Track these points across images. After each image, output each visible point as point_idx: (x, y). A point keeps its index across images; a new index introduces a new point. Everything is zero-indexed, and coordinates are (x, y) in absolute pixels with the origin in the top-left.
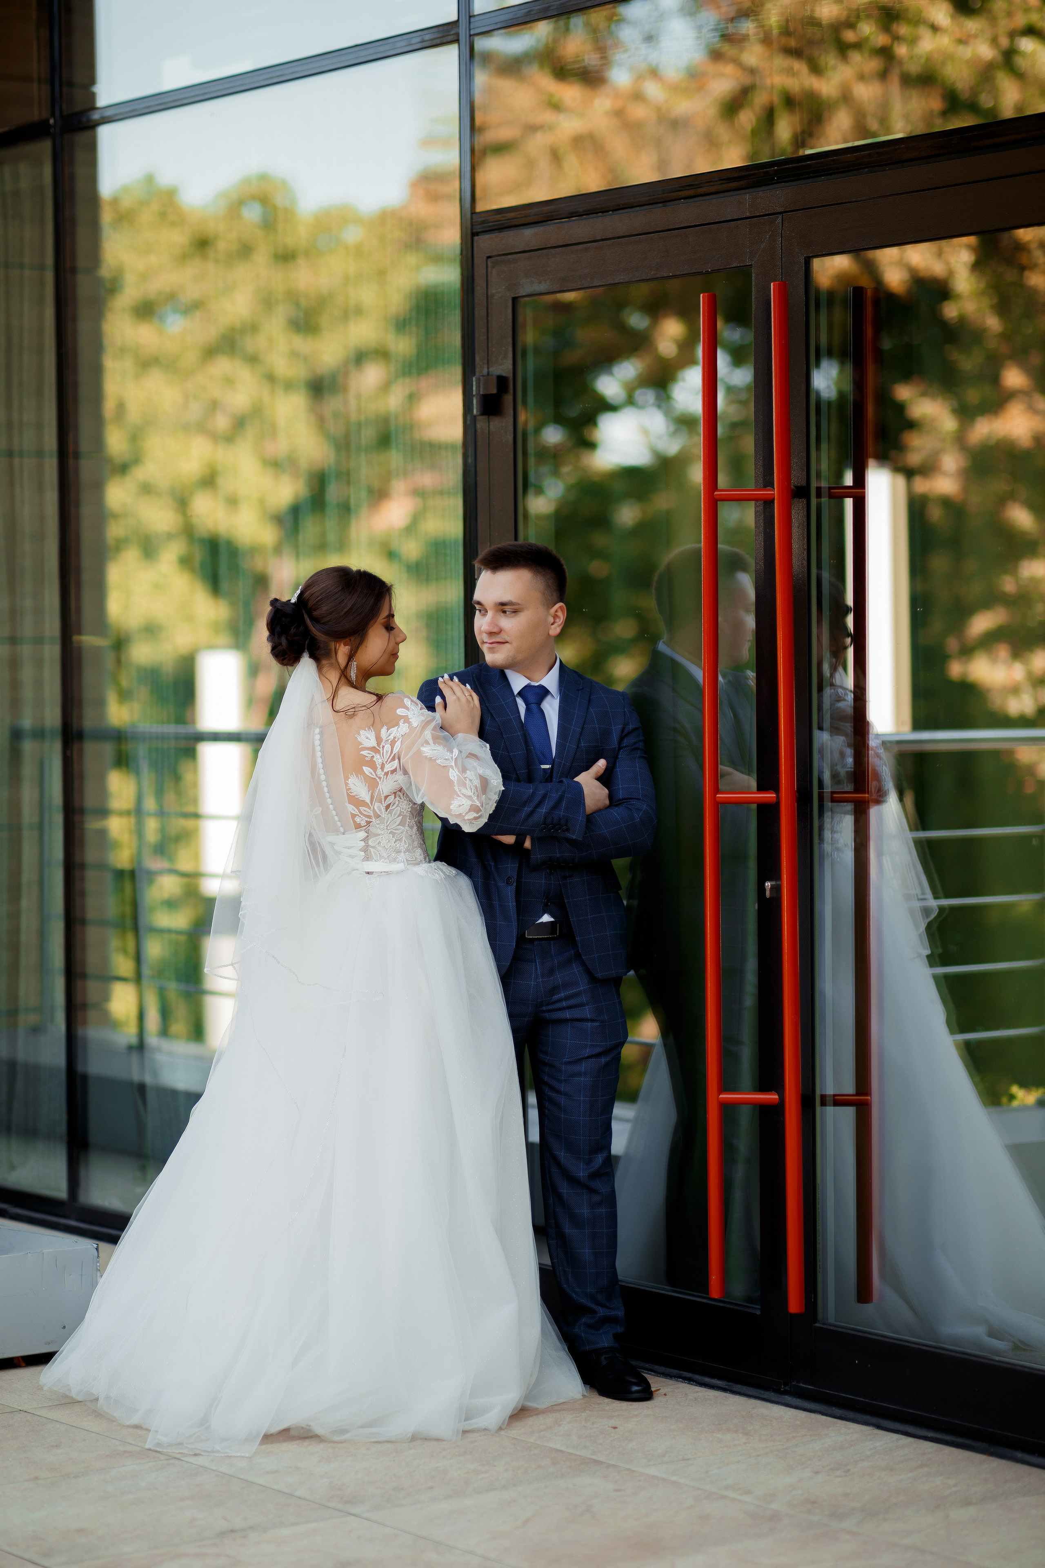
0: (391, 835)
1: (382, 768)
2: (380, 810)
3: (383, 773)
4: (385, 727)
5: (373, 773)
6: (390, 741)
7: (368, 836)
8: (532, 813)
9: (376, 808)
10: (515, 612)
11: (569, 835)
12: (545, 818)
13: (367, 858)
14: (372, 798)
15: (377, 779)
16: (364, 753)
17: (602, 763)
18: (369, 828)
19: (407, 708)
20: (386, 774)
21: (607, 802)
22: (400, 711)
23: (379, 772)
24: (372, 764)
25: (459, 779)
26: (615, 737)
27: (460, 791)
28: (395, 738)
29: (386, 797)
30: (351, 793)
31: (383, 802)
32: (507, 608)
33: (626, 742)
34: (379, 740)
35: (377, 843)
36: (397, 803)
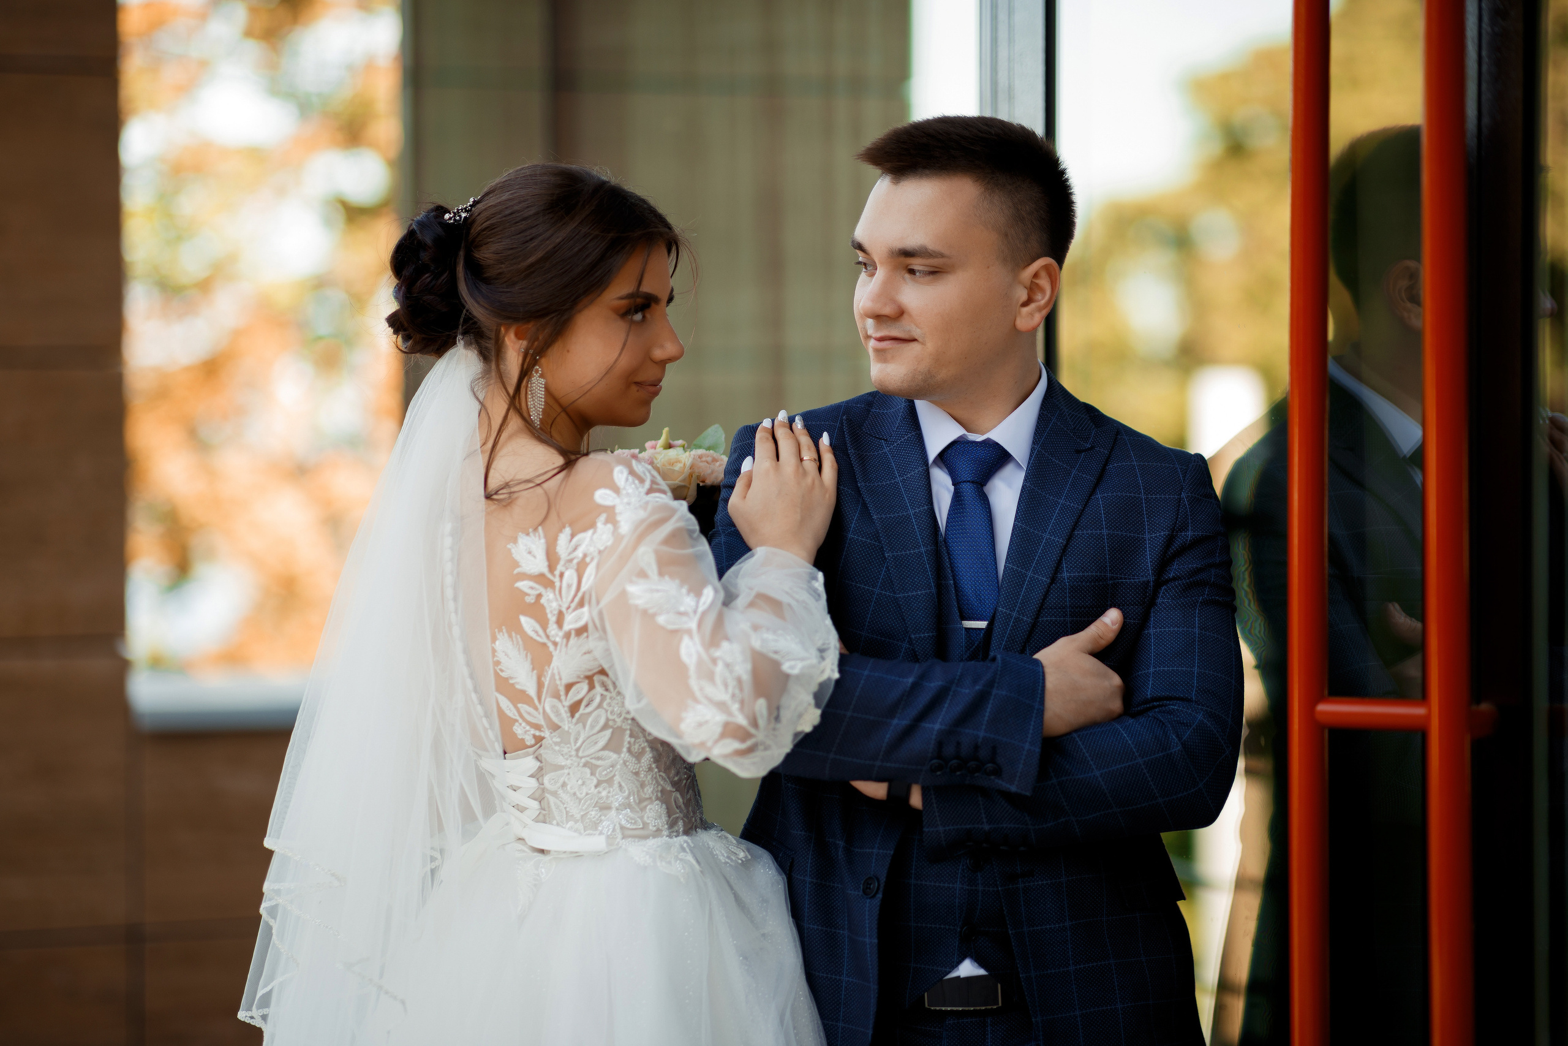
0: (588, 771)
1: (560, 622)
2: (558, 714)
3: (561, 634)
4: (568, 531)
5: (541, 632)
6: (575, 561)
7: (540, 769)
8: (909, 731)
9: (548, 709)
10: (935, 272)
11: (1002, 784)
12: (940, 745)
13: (544, 817)
14: (540, 685)
15: (550, 645)
16: (523, 585)
17: (1112, 618)
18: (541, 751)
19: (616, 490)
20: (567, 636)
21: (1116, 705)
22: (602, 496)
23: (553, 629)
24: (537, 611)
25: (700, 663)
26: (1148, 560)
27: (701, 689)
28: (585, 556)
29: (569, 687)
30: (502, 671)
31: (563, 698)
32: (917, 264)
33: (1175, 569)
34: (552, 559)
35: (559, 784)
36: (598, 699)
